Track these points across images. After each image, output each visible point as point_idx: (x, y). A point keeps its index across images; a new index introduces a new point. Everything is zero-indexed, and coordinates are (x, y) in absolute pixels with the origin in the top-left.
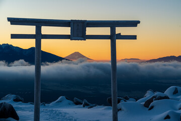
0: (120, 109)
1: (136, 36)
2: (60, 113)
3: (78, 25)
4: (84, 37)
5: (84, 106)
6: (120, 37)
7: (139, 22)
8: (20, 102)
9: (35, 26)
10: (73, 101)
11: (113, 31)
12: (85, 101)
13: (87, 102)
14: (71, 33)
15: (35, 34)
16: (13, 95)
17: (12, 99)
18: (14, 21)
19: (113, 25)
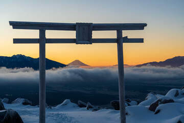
0: (127, 114)
1: (143, 39)
2: (66, 117)
3: (84, 29)
4: (90, 41)
5: (88, 109)
6: (127, 40)
7: (145, 25)
8: (29, 106)
9: (39, 30)
10: (77, 104)
11: (119, 34)
12: (89, 104)
13: (90, 104)
14: (76, 37)
15: (39, 38)
16: (22, 99)
17: (21, 103)
18: (16, 25)
19: (119, 28)
